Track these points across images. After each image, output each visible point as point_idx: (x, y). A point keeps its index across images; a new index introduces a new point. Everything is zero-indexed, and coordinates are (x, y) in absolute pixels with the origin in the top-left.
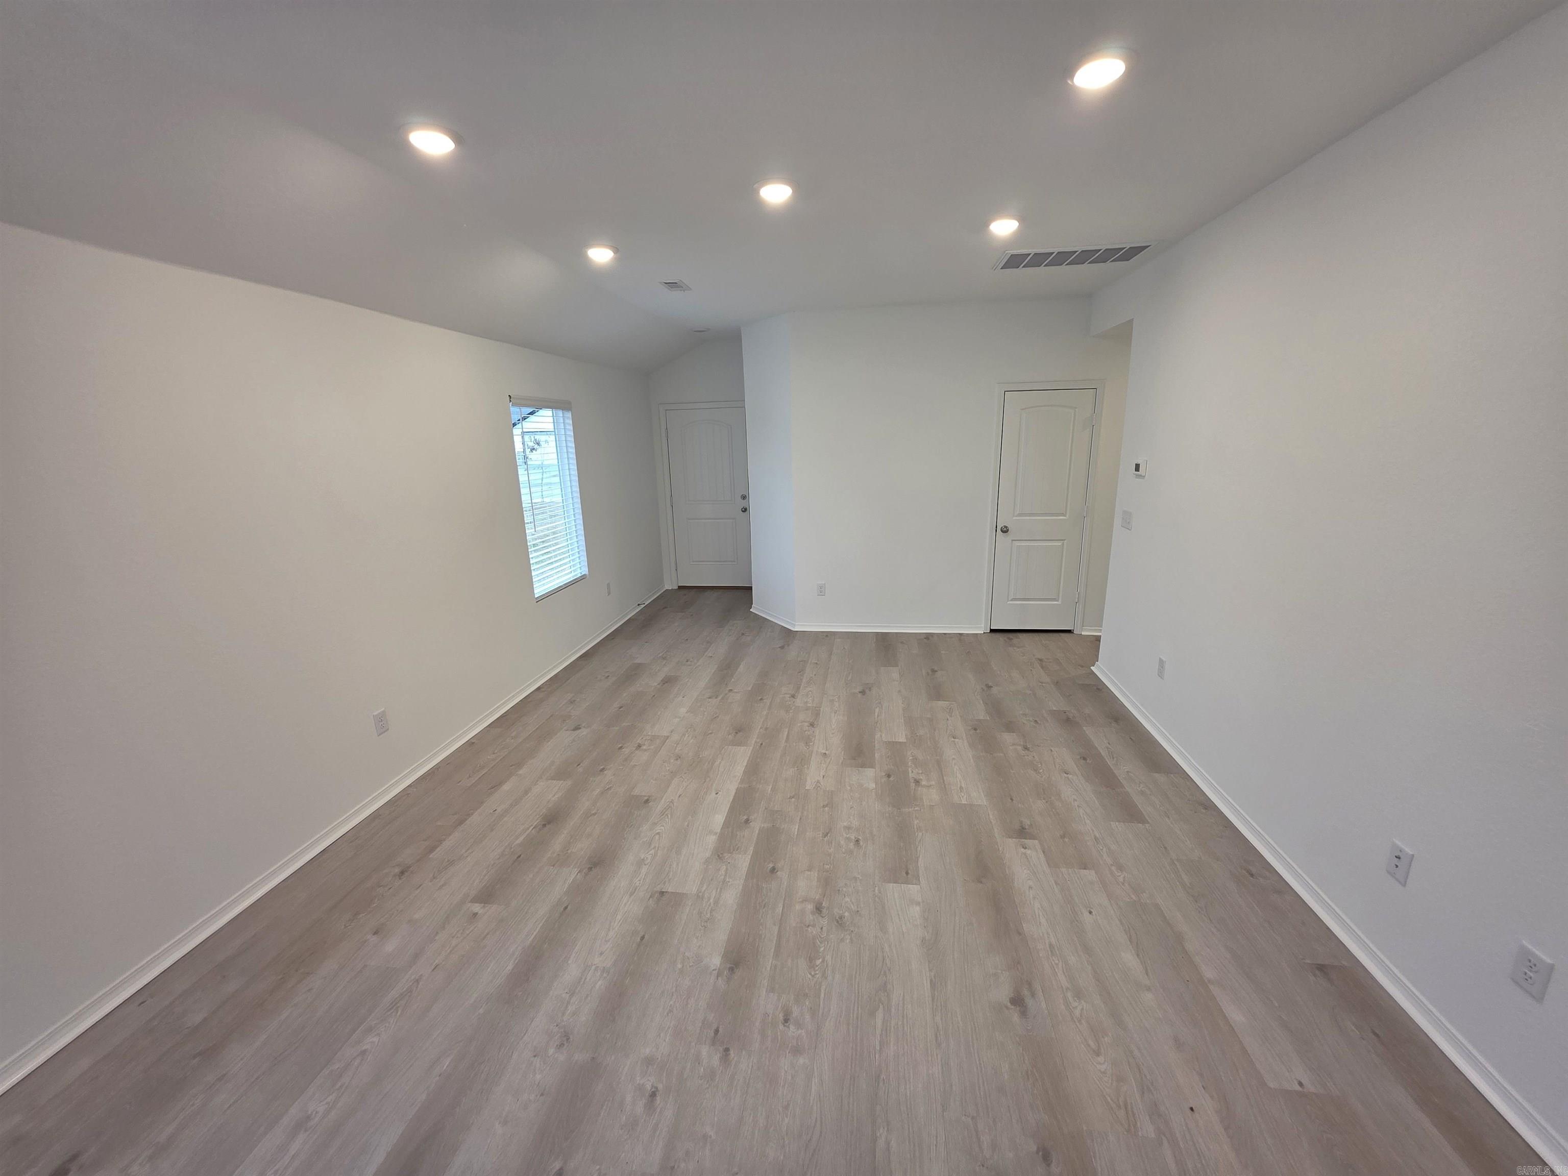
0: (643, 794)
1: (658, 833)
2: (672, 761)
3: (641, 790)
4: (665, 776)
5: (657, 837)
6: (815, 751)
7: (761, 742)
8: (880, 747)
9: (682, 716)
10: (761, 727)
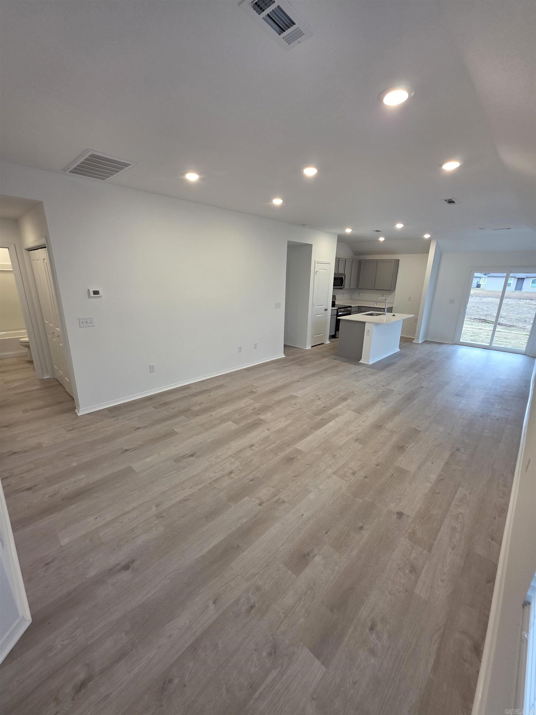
0: (358, 444)
1: (355, 427)
2: (338, 455)
4: (345, 448)
6: (270, 433)
7: (288, 447)
8: (243, 423)
9: (316, 489)
10: (278, 457)
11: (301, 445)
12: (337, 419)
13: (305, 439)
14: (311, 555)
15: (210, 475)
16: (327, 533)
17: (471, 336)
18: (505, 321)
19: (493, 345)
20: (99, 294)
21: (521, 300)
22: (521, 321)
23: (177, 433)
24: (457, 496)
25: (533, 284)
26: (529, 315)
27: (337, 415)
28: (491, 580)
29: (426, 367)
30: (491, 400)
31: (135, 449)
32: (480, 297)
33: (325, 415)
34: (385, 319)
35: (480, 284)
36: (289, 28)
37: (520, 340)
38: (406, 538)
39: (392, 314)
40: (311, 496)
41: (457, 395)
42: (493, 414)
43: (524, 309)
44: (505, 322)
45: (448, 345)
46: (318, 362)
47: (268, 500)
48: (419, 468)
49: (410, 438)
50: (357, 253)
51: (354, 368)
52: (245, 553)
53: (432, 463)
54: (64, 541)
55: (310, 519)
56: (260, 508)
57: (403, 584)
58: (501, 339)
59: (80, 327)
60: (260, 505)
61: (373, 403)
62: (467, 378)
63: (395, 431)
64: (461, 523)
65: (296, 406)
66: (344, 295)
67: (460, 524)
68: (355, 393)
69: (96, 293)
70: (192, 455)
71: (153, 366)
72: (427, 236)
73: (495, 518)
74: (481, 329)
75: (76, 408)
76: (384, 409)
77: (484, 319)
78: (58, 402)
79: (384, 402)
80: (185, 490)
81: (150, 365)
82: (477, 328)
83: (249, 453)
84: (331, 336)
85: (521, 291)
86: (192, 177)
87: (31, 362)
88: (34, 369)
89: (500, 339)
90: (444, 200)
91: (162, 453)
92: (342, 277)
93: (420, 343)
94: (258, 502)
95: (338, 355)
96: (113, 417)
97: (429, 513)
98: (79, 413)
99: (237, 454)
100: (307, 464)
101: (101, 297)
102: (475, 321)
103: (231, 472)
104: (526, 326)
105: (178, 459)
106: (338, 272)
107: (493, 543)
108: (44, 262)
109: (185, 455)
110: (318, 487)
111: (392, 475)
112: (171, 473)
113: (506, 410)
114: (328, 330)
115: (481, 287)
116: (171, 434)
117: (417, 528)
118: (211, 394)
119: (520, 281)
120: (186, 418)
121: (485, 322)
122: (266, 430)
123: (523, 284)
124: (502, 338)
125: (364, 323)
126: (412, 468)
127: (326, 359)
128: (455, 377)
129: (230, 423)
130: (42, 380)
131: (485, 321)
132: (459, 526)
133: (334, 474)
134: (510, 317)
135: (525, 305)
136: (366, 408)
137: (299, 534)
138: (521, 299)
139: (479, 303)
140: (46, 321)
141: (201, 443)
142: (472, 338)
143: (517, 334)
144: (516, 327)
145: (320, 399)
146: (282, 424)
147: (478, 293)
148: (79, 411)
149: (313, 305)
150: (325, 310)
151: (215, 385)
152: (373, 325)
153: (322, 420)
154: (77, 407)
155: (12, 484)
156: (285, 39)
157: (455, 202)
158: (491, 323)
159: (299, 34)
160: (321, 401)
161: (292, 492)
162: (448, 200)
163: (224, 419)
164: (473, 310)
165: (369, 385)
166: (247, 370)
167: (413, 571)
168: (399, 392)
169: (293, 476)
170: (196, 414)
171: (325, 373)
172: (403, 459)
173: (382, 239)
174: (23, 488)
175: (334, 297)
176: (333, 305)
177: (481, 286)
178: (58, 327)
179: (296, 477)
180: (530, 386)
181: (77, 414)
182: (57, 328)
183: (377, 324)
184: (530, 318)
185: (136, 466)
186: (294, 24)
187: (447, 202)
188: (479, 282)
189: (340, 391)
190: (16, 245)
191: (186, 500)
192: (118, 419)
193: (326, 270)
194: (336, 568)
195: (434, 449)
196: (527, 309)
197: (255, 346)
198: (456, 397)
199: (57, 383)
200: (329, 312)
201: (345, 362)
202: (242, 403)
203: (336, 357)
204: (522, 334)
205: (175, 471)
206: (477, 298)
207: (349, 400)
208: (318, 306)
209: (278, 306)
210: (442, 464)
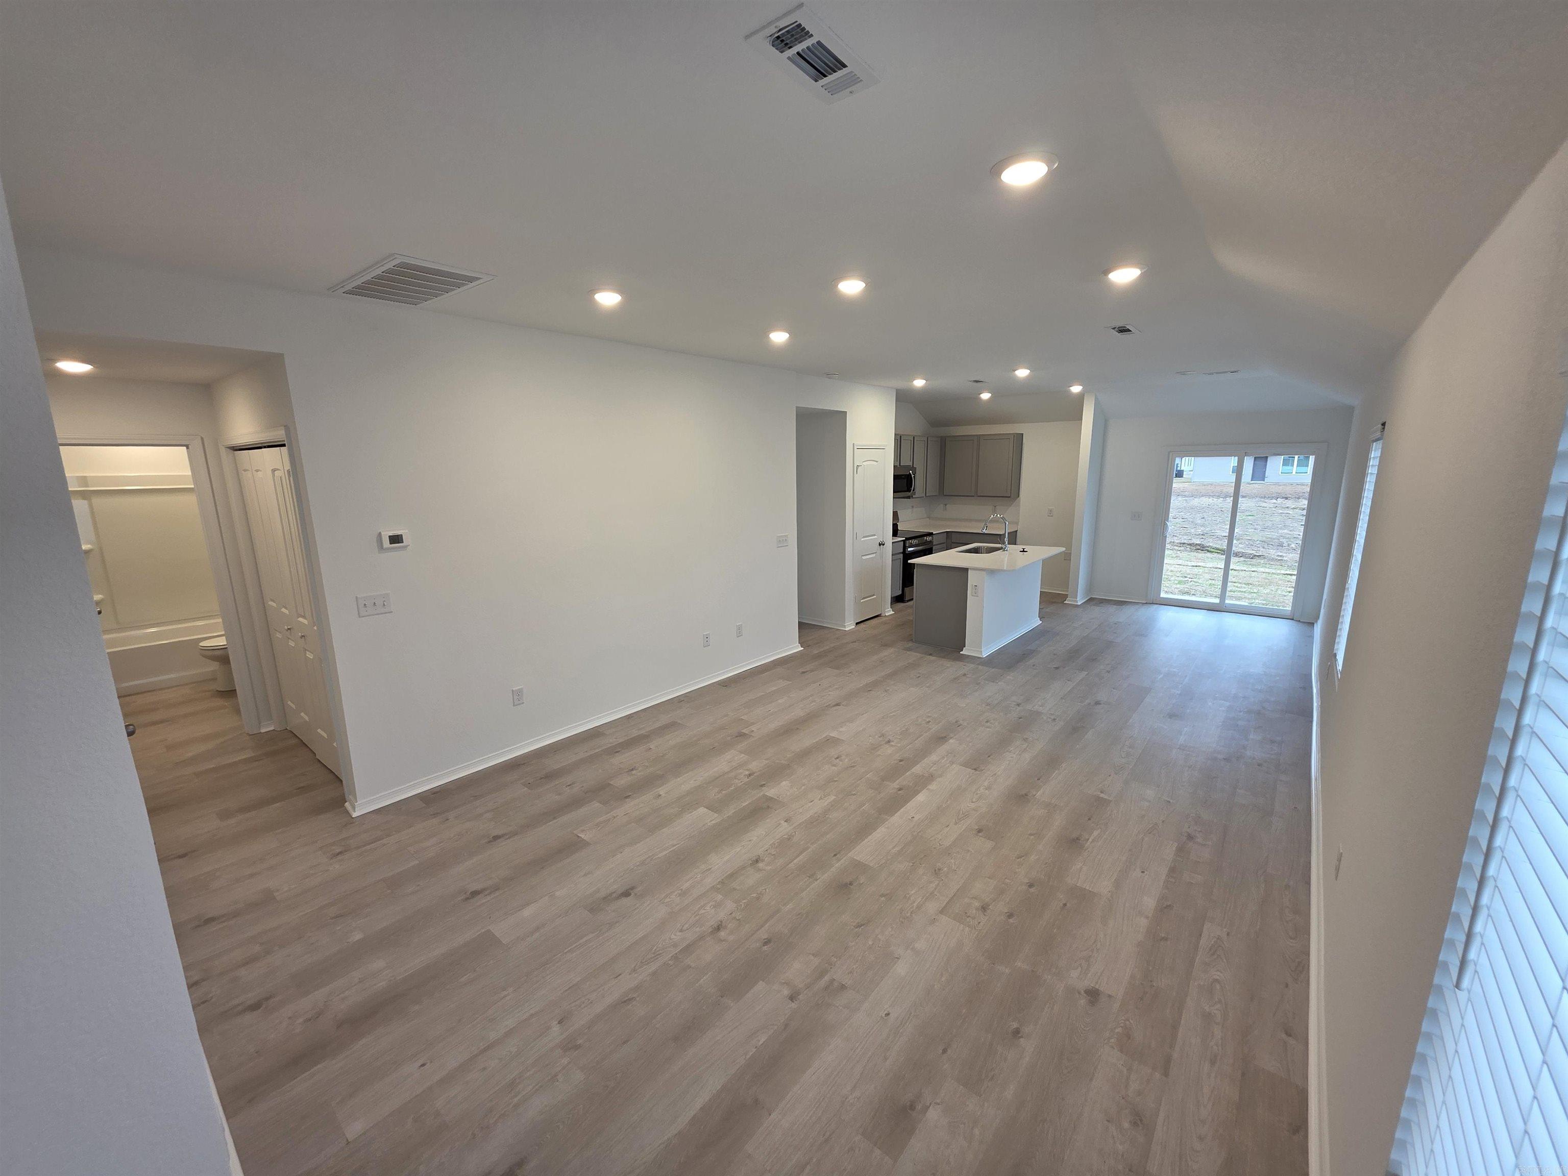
0: (983, 839)
1: (972, 802)
2: (945, 869)
3: (982, 844)
4: (958, 852)
5: (974, 800)
6: (792, 827)
7: (835, 857)
8: (731, 811)
9: (909, 951)
10: (816, 883)
11: (863, 852)
12: (933, 786)
13: (870, 837)
14: (919, 1107)
15: (673, 936)
16: (944, 1051)
17: (1180, 582)
18: (1241, 546)
19: (1227, 602)
20: (403, 542)
21: (1266, 501)
22: (1272, 545)
23: (585, 844)
24: (1203, 942)
25: (1286, 467)
26: (1286, 531)
27: (931, 778)
28: (1300, 1126)
29: (1101, 658)
30: (1240, 723)
31: (496, 888)
32: (1185, 496)
33: (905, 780)
34: (1006, 559)
35: (1183, 471)
36: (835, 72)
37: (1277, 587)
38: (1114, 1049)
39: (1020, 547)
40: (901, 969)
41: (1172, 716)
42: (1249, 753)
43: (1274, 519)
44: (1241, 548)
45: (1137, 606)
46: (875, 657)
47: (808, 987)
48: (1118, 884)
49: (1089, 819)
50: (936, 422)
51: (951, 669)
52: (773, 1115)
53: (1143, 872)
54: (354, 1129)
55: (905, 1023)
56: (793, 1005)
57: (1123, 1156)
58: (1239, 585)
59: (359, 617)
60: (792, 998)
61: (1002, 743)
62: (1186, 676)
63: (1056, 805)
64: (1220, 1001)
65: (841, 763)
66: (915, 509)
67: (1218, 1006)
68: (961, 725)
69: (396, 539)
70: (626, 894)
71: (520, 691)
72: (1076, 389)
73: (1287, 986)
74: (1196, 566)
75: (347, 799)
76: (1027, 756)
77: (1199, 545)
78: (303, 787)
79: (1025, 740)
80: (620, 977)
81: (514, 689)
82: (1190, 564)
83: (752, 878)
84: (894, 597)
85: (1264, 481)
86: (608, 299)
87: (230, 693)
88: (238, 711)
89: (1237, 587)
90: (1110, 327)
91: (558, 894)
92: (908, 473)
93: (1079, 603)
94: (786, 992)
95: (914, 640)
96: (435, 815)
97: (1152, 986)
98: (355, 812)
99: (726, 884)
100: (882, 895)
101: (406, 547)
102: (1182, 548)
103: (718, 926)
104: (1284, 555)
105: (595, 906)
106: (900, 464)
107: (1291, 1041)
108: (274, 475)
109: (611, 894)
110: (911, 947)
111: (1065, 905)
112: (584, 939)
113: (1273, 742)
114: (888, 586)
115: (1184, 476)
116: (572, 846)
117: (1132, 1022)
118: (652, 746)
119: (1259, 463)
120: (601, 805)
121: (1202, 550)
122: (782, 822)
123: (1266, 468)
124: (1240, 583)
125: (966, 570)
126: (1104, 887)
127: (891, 650)
128: (1161, 676)
129: (702, 810)
130: (258, 738)
131: (1202, 548)
132: (1217, 1009)
133: (942, 912)
134: (1249, 538)
135: (1274, 509)
136: (989, 756)
137: (886, 1059)
138: (1265, 497)
139: (1185, 508)
140: (271, 603)
141: (643, 863)
142: (1181, 587)
143: (1269, 573)
144: (1265, 558)
145: (889, 742)
146: (816, 805)
147: (1179, 489)
148: (354, 808)
149: (855, 536)
150: (880, 545)
151: (657, 725)
152: (984, 573)
153: (899, 790)
154: (349, 797)
155: (212, 998)
156: (824, 88)
157: (1131, 331)
158: (1215, 552)
159: (854, 80)
160: (892, 746)
161: (857, 961)
162: (1119, 328)
163: (687, 803)
164: (1175, 526)
165: (988, 705)
166: (725, 684)
167: (1139, 1123)
168: (1053, 717)
169: (854, 924)
170: (624, 795)
171: (892, 683)
172: (1081, 868)
173: (985, 396)
174: (239, 1005)
175: (895, 515)
176: (895, 533)
177: (1185, 473)
178: (304, 617)
179: (862, 927)
180: (1311, 687)
181: (349, 813)
182: (301, 619)
183: (991, 572)
184: (1288, 538)
185: (501, 929)
186: (845, 66)
187: (1117, 331)
188: (1179, 465)
189: (929, 722)
190: (205, 440)
191: (626, 1001)
192: (447, 820)
193: (877, 462)
194: (977, 1131)
195: (1143, 839)
196: (1280, 517)
197: (739, 631)
198: (1169, 719)
199: (294, 741)
200: (889, 548)
201: (931, 655)
202: (722, 764)
203: (910, 644)
204: (1278, 574)
205: (594, 935)
206: (1180, 498)
207: (951, 741)
208: (864, 537)
209: (782, 542)
210: (1164, 871)
